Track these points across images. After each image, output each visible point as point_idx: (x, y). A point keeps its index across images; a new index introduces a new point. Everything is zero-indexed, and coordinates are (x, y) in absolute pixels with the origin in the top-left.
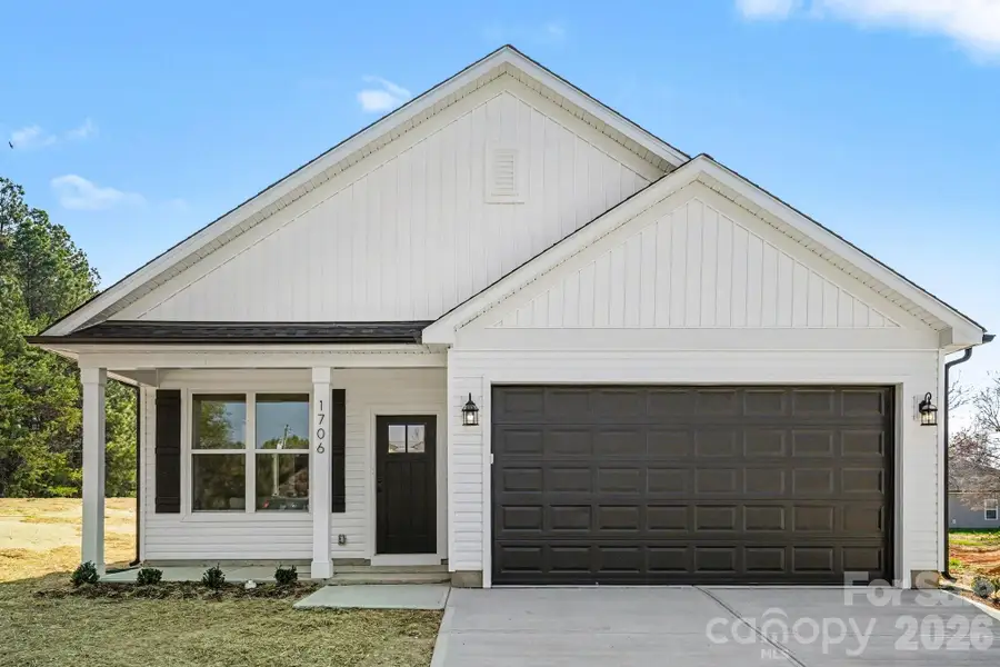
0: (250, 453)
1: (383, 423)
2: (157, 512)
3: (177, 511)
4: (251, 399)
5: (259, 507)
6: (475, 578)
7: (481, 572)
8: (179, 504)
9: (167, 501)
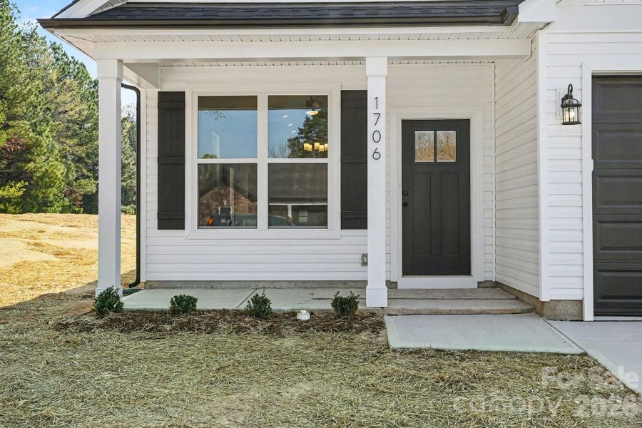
0: (263, 162)
1: (410, 128)
2: (160, 228)
3: (182, 227)
4: (263, 104)
5: (272, 224)
6: (573, 310)
7: (581, 302)
8: (183, 219)
9: (171, 217)
